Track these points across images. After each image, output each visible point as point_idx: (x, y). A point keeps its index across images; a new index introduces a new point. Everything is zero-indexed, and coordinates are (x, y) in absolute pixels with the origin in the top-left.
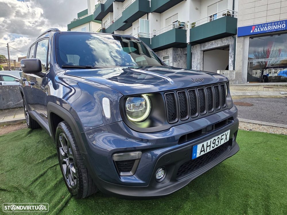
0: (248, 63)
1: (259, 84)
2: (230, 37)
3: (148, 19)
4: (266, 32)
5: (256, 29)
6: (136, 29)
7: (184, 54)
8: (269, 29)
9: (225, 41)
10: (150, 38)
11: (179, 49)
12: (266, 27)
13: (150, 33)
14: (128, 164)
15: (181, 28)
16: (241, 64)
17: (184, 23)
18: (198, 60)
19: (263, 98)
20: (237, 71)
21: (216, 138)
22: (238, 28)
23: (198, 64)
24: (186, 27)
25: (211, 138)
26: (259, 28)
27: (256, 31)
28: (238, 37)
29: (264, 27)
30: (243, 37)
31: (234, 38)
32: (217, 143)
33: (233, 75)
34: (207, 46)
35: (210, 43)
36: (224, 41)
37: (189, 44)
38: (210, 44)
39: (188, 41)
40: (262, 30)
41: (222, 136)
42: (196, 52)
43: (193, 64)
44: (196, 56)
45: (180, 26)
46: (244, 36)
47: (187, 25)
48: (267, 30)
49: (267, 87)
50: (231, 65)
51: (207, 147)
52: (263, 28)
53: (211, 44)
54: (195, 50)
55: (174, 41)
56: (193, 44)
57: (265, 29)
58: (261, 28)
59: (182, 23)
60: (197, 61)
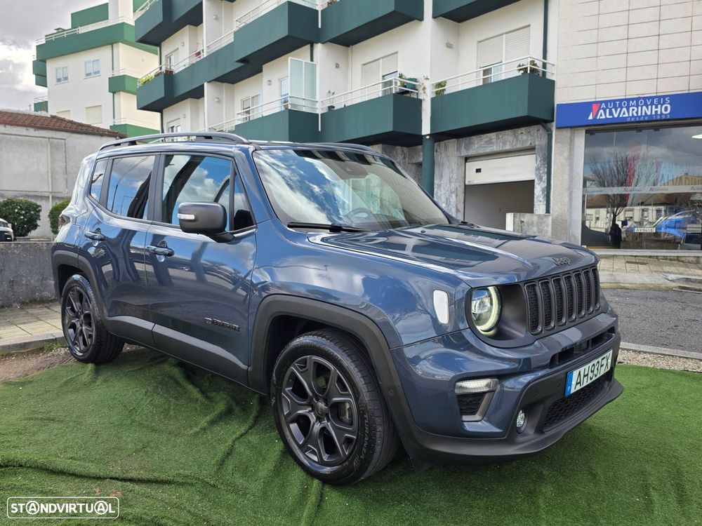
0: (584, 196)
1: (613, 253)
2: (536, 127)
3: (312, 60)
4: (625, 121)
5: (601, 111)
6: (275, 84)
7: (413, 164)
8: (633, 114)
9: (525, 137)
10: (319, 112)
11: (399, 148)
12: (625, 109)
13: (318, 98)
14: (474, 401)
15: (407, 92)
16: (567, 200)
17: (415, 80)
18: (450, 182)
19: (627, 291)
20: (555, 215)
21: (595, 362)
22: (558, 105)
23: (452, 193)
24: (421, 91)
25: (589, 362)
26: (608, 110)
27: (602, 115)
28: (558, 128)
29: (622, 108)
30: (569, 129)
31: (548, 131)
32: (596, 372)
33: (546, 228)
34: (476, 146)
35: (486, 137)
36: (520, 137)
37: (428, 137)
38: (485, 140)
39: (426, 129)
40: (616, 116)
41: (602, 359)
42: (445, 160)
43: (437, 193)
44: (446, 172)
45: (405, 87)
46: (571, 127)
47: (424, 88)
48: (626, 115)
49: (634, 261)
50: (541, 199)
51: (584, 376)
52: (619, 109)
53: (486, 142)
54: (443, 155)
55: (389, 128)
56: (438, 137)
57: (624, 113)
58: (613, 110)
59: (410, 79)
60: (448, 185)
